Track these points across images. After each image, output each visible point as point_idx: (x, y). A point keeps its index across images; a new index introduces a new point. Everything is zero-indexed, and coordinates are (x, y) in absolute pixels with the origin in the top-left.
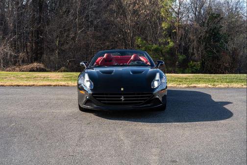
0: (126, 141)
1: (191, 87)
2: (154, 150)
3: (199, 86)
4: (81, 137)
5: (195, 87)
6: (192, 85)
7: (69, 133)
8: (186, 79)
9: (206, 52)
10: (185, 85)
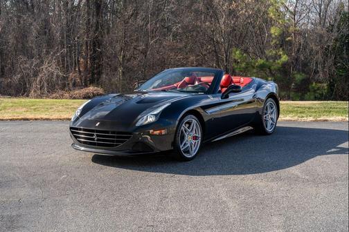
0: (231, 204)
1: (320, 121)
2: (275, 219)
3: (332, 119)
4: (164, 197)
5: (326, 120)
6: (322, 118)
7: (145, 191)
8: (309, 108)
9: (336, 68)
10: (311, 119)
